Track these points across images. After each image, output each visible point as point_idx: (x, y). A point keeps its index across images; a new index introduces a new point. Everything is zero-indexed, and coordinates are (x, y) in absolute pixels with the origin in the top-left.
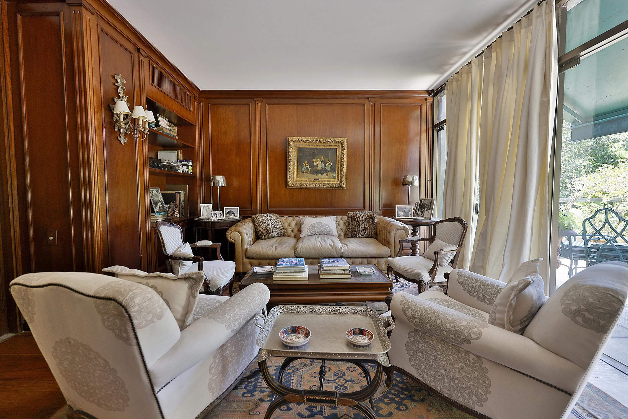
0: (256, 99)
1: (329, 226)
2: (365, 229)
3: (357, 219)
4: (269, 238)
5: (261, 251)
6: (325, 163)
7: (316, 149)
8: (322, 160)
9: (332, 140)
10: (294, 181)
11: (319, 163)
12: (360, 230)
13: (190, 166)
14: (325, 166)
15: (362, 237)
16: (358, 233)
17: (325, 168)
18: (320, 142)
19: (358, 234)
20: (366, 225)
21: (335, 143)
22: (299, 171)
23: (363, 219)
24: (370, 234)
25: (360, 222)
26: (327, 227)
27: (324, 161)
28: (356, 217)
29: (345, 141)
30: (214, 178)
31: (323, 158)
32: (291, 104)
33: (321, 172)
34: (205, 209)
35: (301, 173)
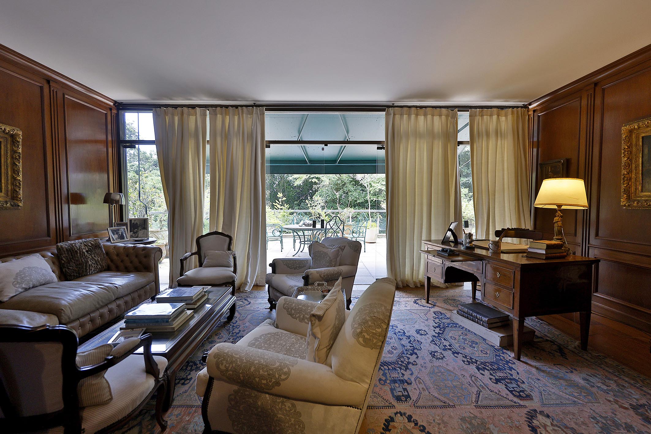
2: (95, 262)
3: (80, 252)
12: (89, 265)
15: (95, 273)
16: (88, 268)
19: (88, 271)
20: (95, 256)
23: (87, 249)
24: (104, 267)
25: (85, 254)
28: (77, 249)
29: (21, 134)
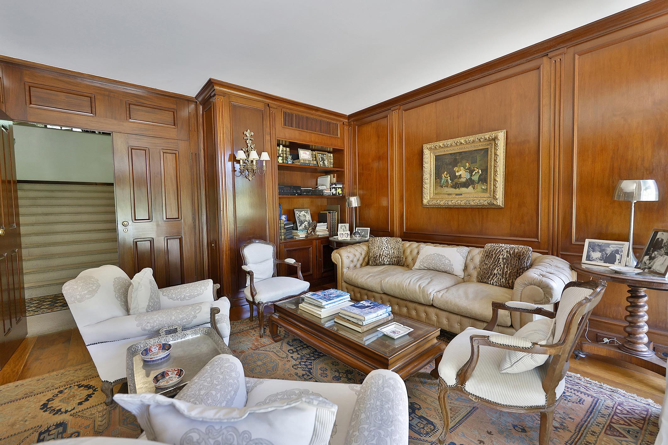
0: (393, 108)
1: (449, 260)
2: (503, 273)
3: (496, 256)
4: (377, 265)
5: (353, 277)
6: (471, 171)
7: (458, 154)
8: (467, 168)
9: (478, 138)
10: (430, 198)
11: (462, 173)
12: (495, 274)
13: (338, 188)
14: (471, 175)
15: (496, 285)
16: (491, 277)
17: (470, 179)
18: (461, 143)
19: (490, 279)
20: (507, 267)
21: (484, 142)
22: (438, 185)
23: (505, 256)
24: (508, 283)
25: (499, 261)
26: (447, 261)
27: (469, 169)
28: (495, 253)
29: (501, 135)
30: (349, 199)
31: (467, 164)
32: (429, 103)
33: (466, 185)
34: (342, 228)
35: (439, 188)
